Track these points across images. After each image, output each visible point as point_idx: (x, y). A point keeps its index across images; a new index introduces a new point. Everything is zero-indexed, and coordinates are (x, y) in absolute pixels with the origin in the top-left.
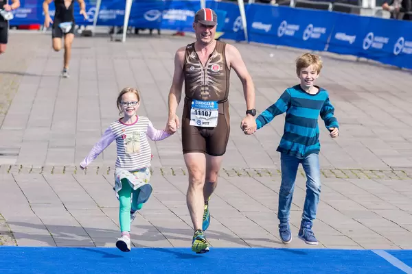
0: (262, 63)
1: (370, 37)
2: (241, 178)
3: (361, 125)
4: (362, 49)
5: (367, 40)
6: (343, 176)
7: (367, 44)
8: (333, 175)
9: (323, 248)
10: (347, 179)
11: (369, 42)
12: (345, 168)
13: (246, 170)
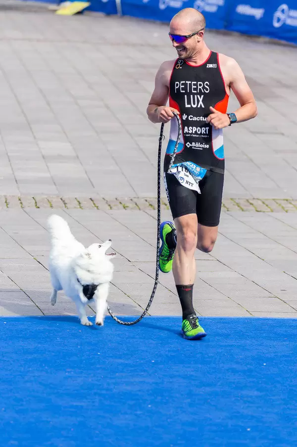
0: (142, 45)
1: (283, 11)
2: (128, 211)
3: (283, 134)
4: (273, 26)
5: (278, 14)
6: (264, 208)
7: (279, 20)
8: (251, 207)
9: (248, 316)
10: (270, 214)
11: (282, 17)
12: (266, 198)
13: (135, 200)
